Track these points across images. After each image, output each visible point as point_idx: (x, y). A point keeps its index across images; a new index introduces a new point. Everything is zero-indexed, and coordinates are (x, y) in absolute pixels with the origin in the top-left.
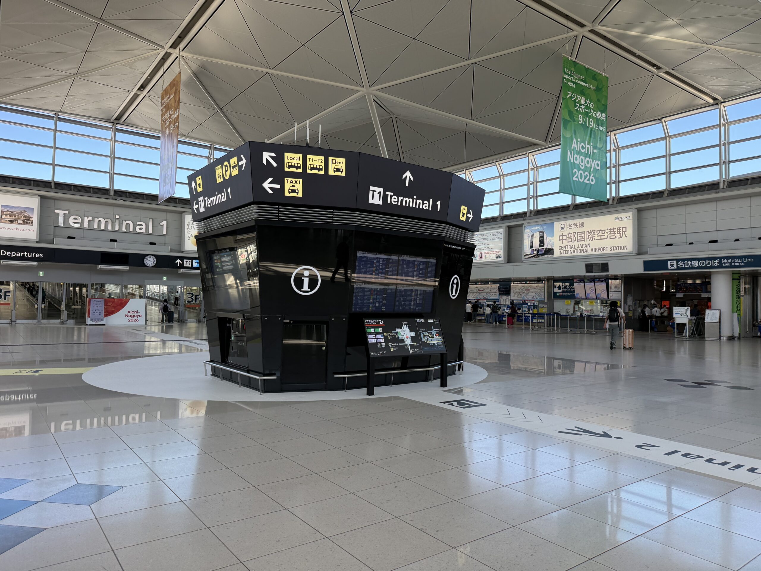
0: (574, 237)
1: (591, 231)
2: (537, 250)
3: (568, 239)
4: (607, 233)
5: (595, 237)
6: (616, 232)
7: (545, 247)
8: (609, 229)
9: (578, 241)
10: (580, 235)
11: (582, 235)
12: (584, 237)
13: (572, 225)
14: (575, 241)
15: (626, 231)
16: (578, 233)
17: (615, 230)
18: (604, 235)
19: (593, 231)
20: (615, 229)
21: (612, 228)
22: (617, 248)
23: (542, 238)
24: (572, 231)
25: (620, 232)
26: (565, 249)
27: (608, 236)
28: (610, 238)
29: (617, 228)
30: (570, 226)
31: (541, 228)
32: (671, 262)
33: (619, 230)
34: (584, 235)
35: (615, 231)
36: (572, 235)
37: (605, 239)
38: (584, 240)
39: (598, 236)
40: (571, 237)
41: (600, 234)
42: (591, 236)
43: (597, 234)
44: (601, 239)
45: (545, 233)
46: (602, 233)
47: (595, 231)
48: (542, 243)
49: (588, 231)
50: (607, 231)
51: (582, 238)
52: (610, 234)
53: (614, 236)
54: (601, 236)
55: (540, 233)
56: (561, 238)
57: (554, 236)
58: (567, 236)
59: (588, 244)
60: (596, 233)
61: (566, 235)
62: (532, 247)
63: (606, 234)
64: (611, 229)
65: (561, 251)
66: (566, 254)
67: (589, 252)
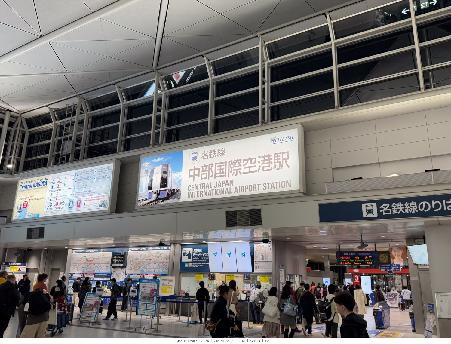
0: (210, 171)
1: (234, 160)
2: (157, 193)
3: (202, 174)
4: (259, 162)
5: (240, 169)
6: (273, 161)
7: (169, 187)
8: (262, 157)
9: (215, 177)
10: (219, 168)
11: (222, 167)
12: (224, 170)
13: (208, 154)
14: (211, 177)
15: (288, 158)
16: (216, 164)
17: (270, 158)
18: (255, 166)
19: (238, 160)
20: (271, 156)
21: (267, 155)
22: (275, 184)
23: (165, 175)
24: (207, 162)
25: (278, 159)
26: (197, 189)
27: (260, 166)
28: (264, 170)
29: (275, 154)
30: (204, 155)
31: (164, 159)
32: (367, 206)
33: (278, 156)
34: (224, 167)
35: (272, 159)
36: (208, 167)
37: (256, 171)
38: (224, 174)
39: (245, 168)
40: (206, 171)
41: (249, 164)
42: (234, 168)
43: (244, 165)
44: (250, 172)
45: (169, 167)
46: (251, 163)
47: (241, 160)
48: (164, 182)
49: (231, 161)
50: (258, 159)
51: (222, 172)
52: (263, 163)
53: (269, 166)
54: (249, 167)
55: (162, 166)
56: (192, 173)
57: (181, 170)
58: (201, 170)
59: (230, 181)
60: (242, 164)
61: (199, 169)
62: (150, 188)
63: (257, 165)
64: (264, 156)
65: (190, 193)
66: (197, 197)
67: (232, 193)
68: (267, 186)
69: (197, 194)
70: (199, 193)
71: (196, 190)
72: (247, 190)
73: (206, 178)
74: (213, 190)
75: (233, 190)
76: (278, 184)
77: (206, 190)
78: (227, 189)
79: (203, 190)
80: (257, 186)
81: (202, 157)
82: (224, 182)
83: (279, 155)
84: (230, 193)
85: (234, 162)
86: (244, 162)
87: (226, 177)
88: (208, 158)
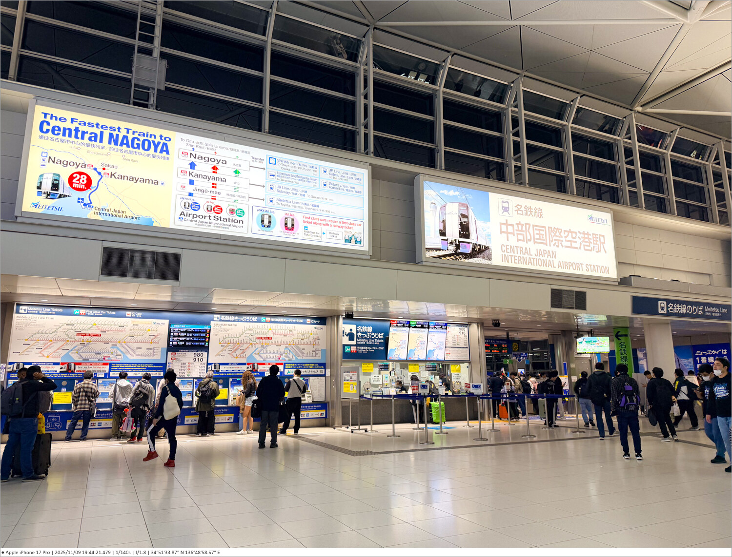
0: (528, 232)
2: (456, 244)
6: (592, 241)
7: (473, 239)
8: (582, 233)
9: (535, 243)
11: (541, 232)
12: (544, 236)
13: (523, 209)
14: (530, 240)
15: (604, 243)
17: (590, 237)
18: (576, 242)
19: (557, 229)
20: (590, 235)
21: (586, 232)
22: (596, 268)
23: (466, 220)
24: (524, 219)
25: (596, 241)
26: (514, 253)
27: (581, 244)
28: (585, 249)
29: (593, 234)
32: (661, 303)
34: (543, 233)
36: (524, 227)
37: (577, 248)
39: (566, 241)
40: (522, 231)
42: (555, 238)
43: (565, 237)
46: (572, 238)
48: (465, 230)
50: (578, 235)
51: (541, 238)
52: (584, 241)
54: (571, 242)
55: (459, 205)
56: (504, 228)
57: (489, 220)
58: (516, 227)
59: (552, 252)
60: (562, 234)
62: (443, 233)
63: (578, 241)
64: (584, 233)
65: (505, 255)
66: (515, 263)
67: (555, 267)
68: (589, 267)
69: (515, 259)
70: (516, 258)
71: (512, 254)
72: (571, 268)
73: (523, 241)
74: (533, 259)
75: (556, 264)
76: (599, 267)
77: (525, 256)
78: (549, 260)
79: (522, 256)
80: (580, 265)
81: (515, 211)
82: (545, 252)
83: (597, 236)
84: (554, 267)
85: (554, 230)
86: (565, 234)
87: (547, 245)
88: (523, 214)
